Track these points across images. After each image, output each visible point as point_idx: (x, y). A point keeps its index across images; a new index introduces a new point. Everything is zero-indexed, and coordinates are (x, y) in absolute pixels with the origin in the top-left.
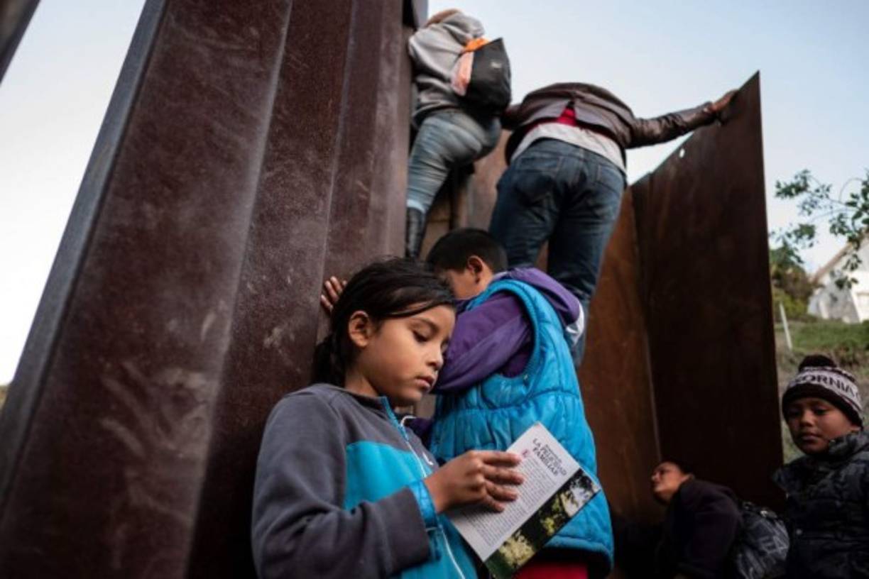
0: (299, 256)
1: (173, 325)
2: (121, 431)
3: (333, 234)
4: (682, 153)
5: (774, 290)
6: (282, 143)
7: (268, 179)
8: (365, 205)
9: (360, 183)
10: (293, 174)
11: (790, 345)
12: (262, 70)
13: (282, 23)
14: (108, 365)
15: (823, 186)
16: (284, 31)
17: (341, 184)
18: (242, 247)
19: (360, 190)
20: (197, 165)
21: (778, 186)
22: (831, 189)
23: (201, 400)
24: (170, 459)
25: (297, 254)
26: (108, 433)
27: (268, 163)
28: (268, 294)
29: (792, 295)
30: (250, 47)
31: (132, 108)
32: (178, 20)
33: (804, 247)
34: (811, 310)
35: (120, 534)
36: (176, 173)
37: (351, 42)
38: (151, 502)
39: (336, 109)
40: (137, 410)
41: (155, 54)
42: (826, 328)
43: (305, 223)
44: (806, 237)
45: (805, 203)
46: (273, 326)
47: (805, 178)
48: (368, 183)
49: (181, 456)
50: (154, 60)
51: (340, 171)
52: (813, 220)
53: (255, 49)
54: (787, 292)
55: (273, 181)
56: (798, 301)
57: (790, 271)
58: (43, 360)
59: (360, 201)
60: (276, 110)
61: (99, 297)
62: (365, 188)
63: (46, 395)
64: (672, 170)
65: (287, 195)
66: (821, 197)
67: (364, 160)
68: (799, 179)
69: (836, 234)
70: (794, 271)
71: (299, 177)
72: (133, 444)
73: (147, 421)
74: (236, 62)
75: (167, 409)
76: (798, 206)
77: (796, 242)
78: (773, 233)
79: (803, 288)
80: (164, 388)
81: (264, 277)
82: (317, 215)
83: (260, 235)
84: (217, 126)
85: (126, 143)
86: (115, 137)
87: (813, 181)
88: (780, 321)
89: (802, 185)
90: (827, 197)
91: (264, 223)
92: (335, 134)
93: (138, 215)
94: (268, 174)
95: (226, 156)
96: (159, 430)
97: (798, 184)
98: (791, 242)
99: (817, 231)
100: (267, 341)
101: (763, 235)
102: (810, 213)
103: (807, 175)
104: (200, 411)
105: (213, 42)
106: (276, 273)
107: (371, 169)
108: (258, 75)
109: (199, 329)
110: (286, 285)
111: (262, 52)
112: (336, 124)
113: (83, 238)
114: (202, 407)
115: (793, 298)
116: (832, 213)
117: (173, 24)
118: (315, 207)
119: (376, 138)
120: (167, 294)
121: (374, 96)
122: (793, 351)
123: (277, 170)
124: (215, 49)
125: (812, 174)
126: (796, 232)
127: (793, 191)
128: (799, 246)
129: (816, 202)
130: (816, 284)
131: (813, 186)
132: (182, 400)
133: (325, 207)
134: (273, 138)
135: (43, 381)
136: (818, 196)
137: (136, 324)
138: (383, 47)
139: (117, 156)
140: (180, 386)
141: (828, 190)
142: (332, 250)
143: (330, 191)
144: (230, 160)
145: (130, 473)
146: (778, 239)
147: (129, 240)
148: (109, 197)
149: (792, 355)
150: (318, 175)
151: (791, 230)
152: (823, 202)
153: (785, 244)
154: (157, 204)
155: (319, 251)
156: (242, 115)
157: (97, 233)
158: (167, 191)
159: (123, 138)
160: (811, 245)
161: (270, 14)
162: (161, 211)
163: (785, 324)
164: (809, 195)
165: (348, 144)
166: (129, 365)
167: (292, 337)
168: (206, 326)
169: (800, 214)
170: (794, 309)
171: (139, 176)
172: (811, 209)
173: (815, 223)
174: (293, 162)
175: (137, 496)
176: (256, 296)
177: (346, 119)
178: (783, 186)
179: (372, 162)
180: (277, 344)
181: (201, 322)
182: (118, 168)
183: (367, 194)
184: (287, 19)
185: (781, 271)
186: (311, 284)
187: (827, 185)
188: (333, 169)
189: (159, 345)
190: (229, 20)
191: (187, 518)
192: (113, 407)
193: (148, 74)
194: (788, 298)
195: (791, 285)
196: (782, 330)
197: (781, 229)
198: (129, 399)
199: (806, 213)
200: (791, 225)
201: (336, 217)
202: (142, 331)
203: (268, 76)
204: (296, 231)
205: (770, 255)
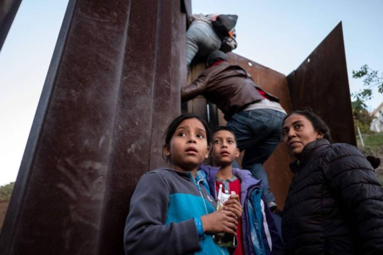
0: (141, 113)
1: (86, 142)
2: (67, 189)
3: (156, 104)
4: (309, 60)
5: (355, 121)
6: (130, 64)
7: (125, 80)
8: (169, 91)
9: (166, 81)
10: (136, 77)
11: (363, 145)
12: (119, 30)
13: (127, 10)
14: (59, 160)
15: (374, 72)
16: (128, 13)
17: (157, 82)
18: (115, 107)
19: (167, 84)
20: (93, 72)
21: (354, 73)
22: (378, 73)
23: (100, 174)
24: (88, 200)
25: (139, 112)
26: (60, 190)
27: (125, 73)
28: (128, 130)
29: (362, 122)
30: (114, 21)
31: (64, 49)
32: (82, 10)
33: (367, 100)
34: (372, 128)
35: (68, 234)
36: (84, 76)
37: (158, 20)
38: (81, 220)
39: (153, 48)
40: (73, 180)
41: (73, 26)
42: (379, 136)
43: (143, 98)
44: (368, 95)
45: (366, 79)
46: (131, 143)
47: (365, 69)
48: (169, 81)
49: (93, 199)
50: (72, 28)
51: (157, 76)
52: (371, 87)
53: (116, 21)
54: (360, 121)
55: (127, 80)
56: (366, 125)
57: (361, 111)
58: (31, 160)
59: (167, 89)
60: (127, 49)
61: (54, 131)
62: (168, 83)
63: (33, 174)
64: (305, 69)
65: (134, 86)
66: (374, 76)
67: (167, 71)
68: (363, 69)
69: (381, 92)
70: (363, 111)
71: (139, 78)
72: (72, 194)
73: (77, 184)
74: (108, 27)
75: (86, 179)
76: (363, 81)
77: (363, 97)
78: (352, 94)
79: (368, 119)
80: (84, 170)
81: (126, 123)
82: (148, 94)
83: (123, 104)
84: (101, 55)
85: (62, 64)
86: (57, 63)
87: (369, 69)
88: (358, 134)
89: (364, 71)
90: (376, 76)
91: (124, 99)
92: (153, 58)
93: (69, 95)
94: (125, 78)
95: (105, 68)
96: (83, 188)
97: (363, 71)
98: (361, 98)
99: (372, 92)
100: (129, 150)
101: (348, 95)
102: (369, 84)
103: (366, 67)
104: (100, 179)
105: (97, 19)
106: (131, 121)
107: (170, 75)
108: (118, 32)
109: (98, 144)
110: (135, 125)
111: (119, 23)
112: (154, 54)
113: (45, 106)
114: (101, 177)
115: (363, 124)
116: (379, 83)
117: (80, 12)
118: (147, 91)
119: (172, 62)
120: (84, 129)
121: (170, 43)
122: (365, 147)
123: (129, 75)
124: (99, 22)
125: (368, 66)
126: (363, 93)
127: (361, 74)
128: (365, 100)
129: (371, 79)
130: (373, 117)
131: (369, 72)
132: (93, 175)
133: (151, 91)
134: (126, 62)
135: (31, 168)
136: (372, 76)
137: (70, 142)
138: (173, 22)
139: (58, 70)
140: (91, 168)
141: (376, 73)
142: (156, 111)
143: (153, 84)
144: (108, 70)
145: (71, 207)
146: (355, 97)
147: (66, 106)
148: (56, 88)
149: (364, 149)
150: (147, 77)
151: (360, 92)
152: (374, 79)
153: (358, 99)
154: (77, 90)
155: (149, 110)
156: (112, 50)
157: (52, 103)
158: (81, 84)
159: (60, 62)
160: (370, 99)
161: (121, 6)
162: (79, 93)
163: (360, 136)
164: (368, 76)
165: (160, 64)
166: (68, 160)
167: (140, 148)
168: (101, 142)
169: (364, 85)
170: (364, 129)
171: (68, 78)
172: (369, 82)
173: (371, 88)
174: (136, 72)
175: (75, 217)
176: (123, 131)
177: (158, 53)
178: (356, 73)
179: (171, 72)
180: (133, 151)
181: (99, 140)
182: (59, 75)
183: (169, 86)
184: (129, 8)
185: (357, 112)
186: (147, 125)
187: (375, 72)
188: (154, 75)
189: (81, 151)
190: (104, 10)
191: (98, 226)
192: (62, 178)
193: (70, 34)
194: (361, 124)
195: (362, 118)
196: (359, 138)
197: (356, 92)
198: (69, 175)
199: (367, 84)
200: (360, 90)
201: (156, 96)
202: (73, 145)
203: (122, 32)
204: (138, 102)
205: (352, 104)
